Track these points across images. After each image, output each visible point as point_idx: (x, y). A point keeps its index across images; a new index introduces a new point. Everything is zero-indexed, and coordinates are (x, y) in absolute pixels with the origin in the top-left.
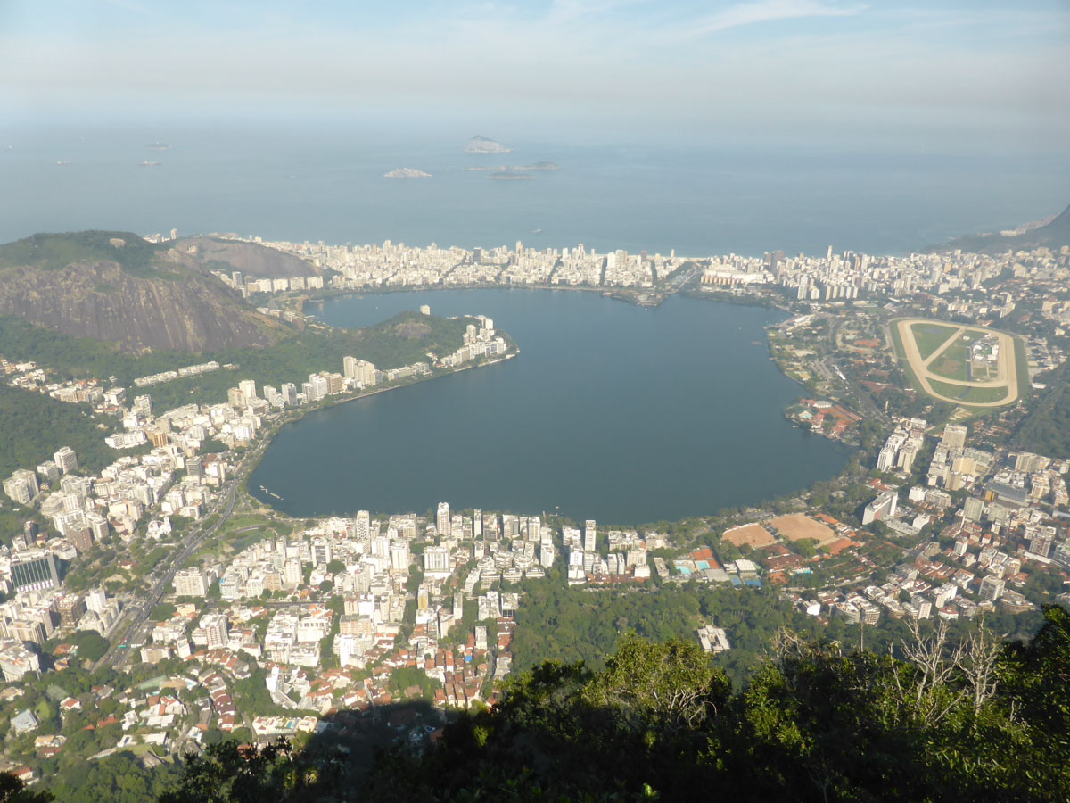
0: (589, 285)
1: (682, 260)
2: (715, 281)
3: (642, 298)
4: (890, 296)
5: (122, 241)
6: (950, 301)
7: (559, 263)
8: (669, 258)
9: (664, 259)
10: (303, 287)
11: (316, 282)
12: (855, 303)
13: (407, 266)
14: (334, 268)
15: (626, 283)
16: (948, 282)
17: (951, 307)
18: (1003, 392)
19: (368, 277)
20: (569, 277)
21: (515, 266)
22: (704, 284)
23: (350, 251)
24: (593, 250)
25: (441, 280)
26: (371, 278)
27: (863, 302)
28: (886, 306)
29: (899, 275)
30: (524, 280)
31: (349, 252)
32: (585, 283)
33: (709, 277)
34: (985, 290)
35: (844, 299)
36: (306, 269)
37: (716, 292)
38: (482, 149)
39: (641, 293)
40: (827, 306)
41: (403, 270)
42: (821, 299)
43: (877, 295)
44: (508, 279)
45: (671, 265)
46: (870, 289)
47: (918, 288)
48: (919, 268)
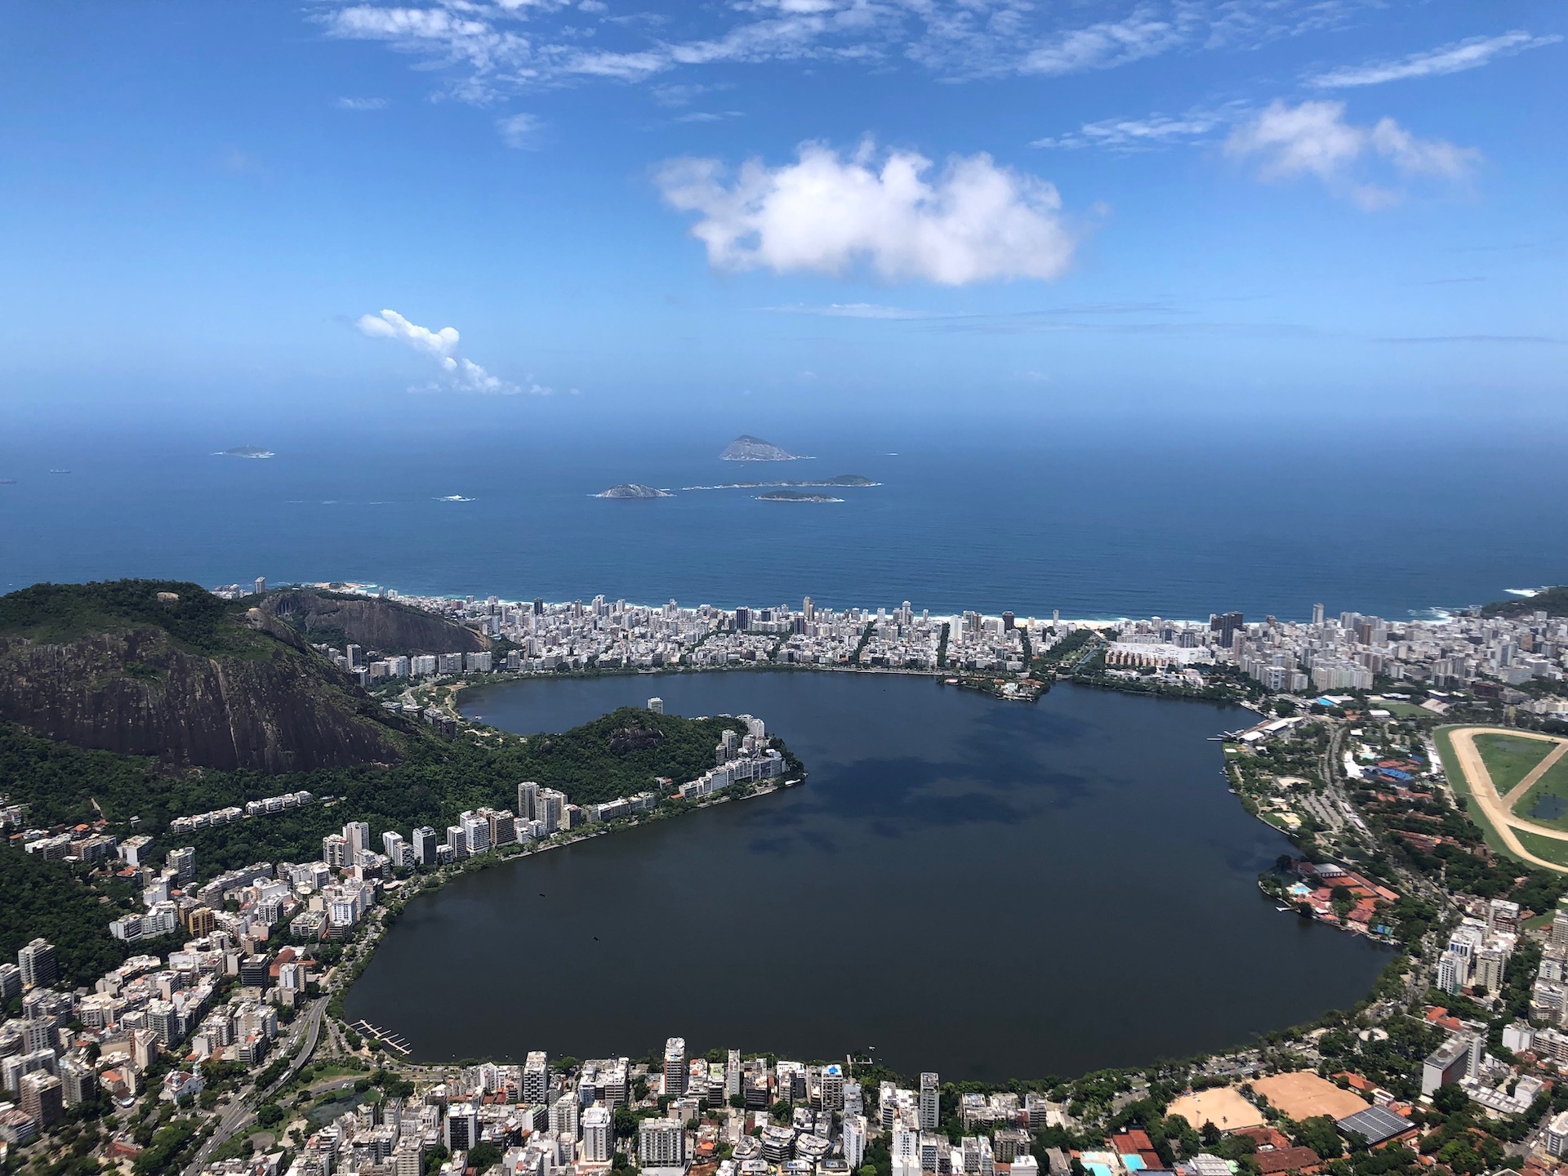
0: (921, 668)
1: (1072, 626)
2: (1129, 662)
3: (1009, 688)
4: (1431, 687)
5: (175, 596)
6: (1536, 697)
7: (869, 632)
8: (1050, 624)
9: (1042, 625)
10: (460, 669)
11: (480, 660)
12: (1370, 697)
13: (630, 636)
14: (512, 639)
15: (981, 664)
16: (1530, 664)
17: (1540, 707)
19: (566, 653)
20: (888, 655)
21: (804, 638)
22: (1110, 666)
23: (539, 612)
24: (925, 610)
25: (682, 657)
28: (1426, 706)
29: (1444, 653)
30: (816, 659)
31: (536, 614)
32: (913, 664)
33: (1119, 654)
35: (1351, 691)
36: (465, 640)
37: (1131, 679)
38: (752, 456)
39: (1007, 680)
40: (1320, 701)
41: (623, 642)
42: (1312, 691)
43: (1405, 684)
44: (791, 655)
45: (1054, 634)
46: (1394, 675)
47: (1479, 674)
48: (1476, 641)
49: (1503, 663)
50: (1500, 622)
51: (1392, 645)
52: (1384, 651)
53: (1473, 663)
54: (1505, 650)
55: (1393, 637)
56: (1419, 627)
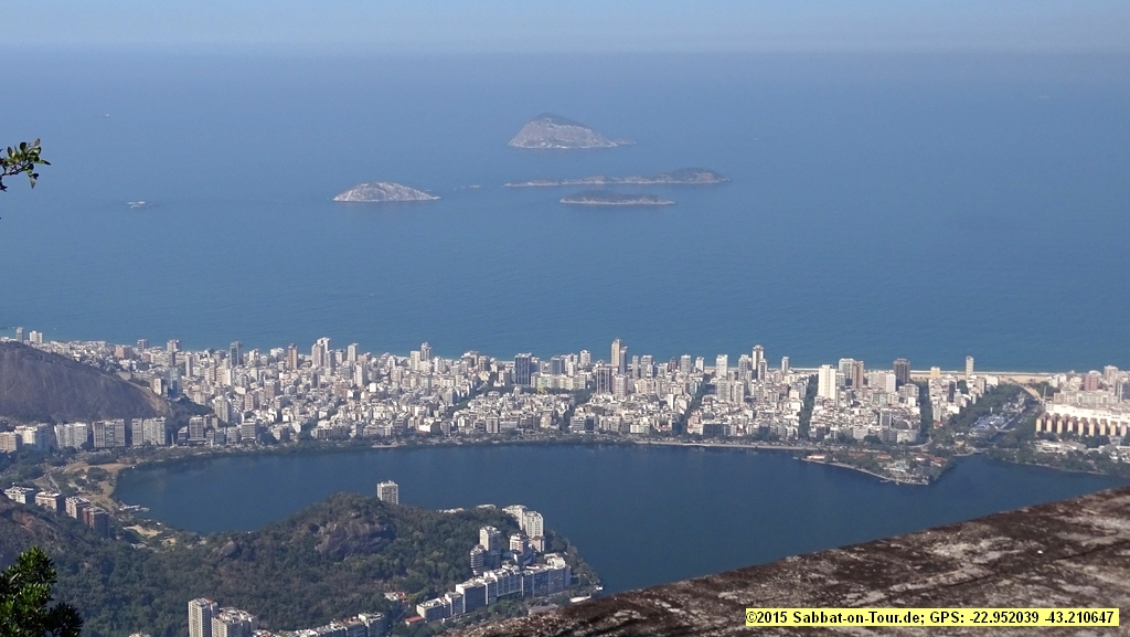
0: (775, 438)
1: (993, 381)
2: (1070, 428)
3: (898, 469)
7: (707, 388)
8: (960, 377)
9: (949, 378)
10: (122, 442)
11: (151, 430)
13: (363, 395)
14: (198, 399)
15: (860, 434)
19: (271, 418)
20: (729, 420)
21: (611, 398)
22: (1042, 436)
23: (238, 361)
24: (785, 360)
25: (435, 425)
26: (279, 419)
30: (625, 427)
31: (234, 364)
32: (764, 433)
33: (1057, 417)
36: (130, 400)
37: (1070, 453)
38: (556, 142)
39: (895, 456)
41: (352, 404)
44: (589, 424)
45: (965, 391)
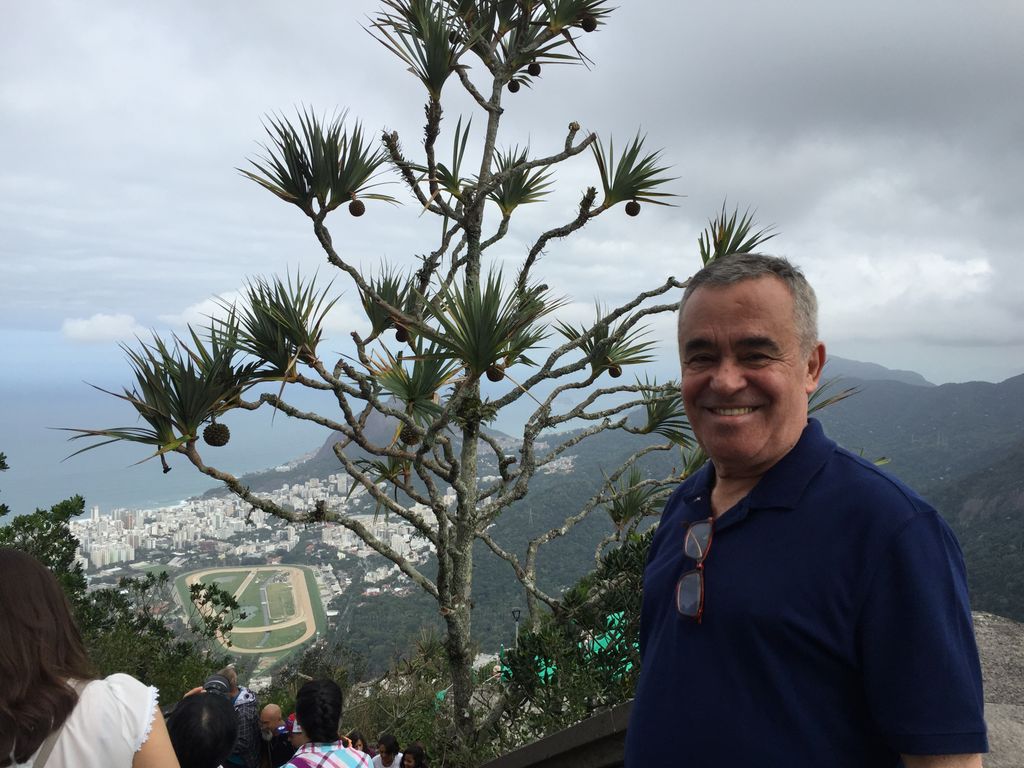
4: (175, 551)
6: (237, 545)
12: (133, 566)
16: (232, 525)
17: (239, 550)
18: (302, 628)
27: (143, 563)
28: (171, 563)
29: (181, 526)
34: (269, 528)
35: (120, 564)
40: (98, 576)
42: (93, 569)
43: (158, 552)
46: (149, 547)
47: (202, 537)
48: (201, 515)
49: (217, 528)
50: (215, 501)
51: (147, 526)
52: (142, 531)
53: (199, 530)
54: (218, 517)
55: (148, 521)
56: (165, 512)
